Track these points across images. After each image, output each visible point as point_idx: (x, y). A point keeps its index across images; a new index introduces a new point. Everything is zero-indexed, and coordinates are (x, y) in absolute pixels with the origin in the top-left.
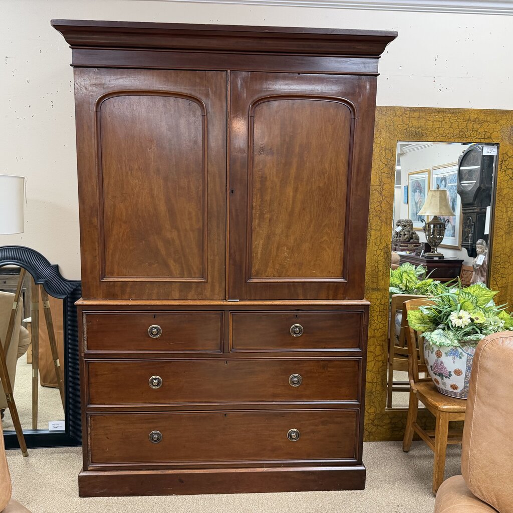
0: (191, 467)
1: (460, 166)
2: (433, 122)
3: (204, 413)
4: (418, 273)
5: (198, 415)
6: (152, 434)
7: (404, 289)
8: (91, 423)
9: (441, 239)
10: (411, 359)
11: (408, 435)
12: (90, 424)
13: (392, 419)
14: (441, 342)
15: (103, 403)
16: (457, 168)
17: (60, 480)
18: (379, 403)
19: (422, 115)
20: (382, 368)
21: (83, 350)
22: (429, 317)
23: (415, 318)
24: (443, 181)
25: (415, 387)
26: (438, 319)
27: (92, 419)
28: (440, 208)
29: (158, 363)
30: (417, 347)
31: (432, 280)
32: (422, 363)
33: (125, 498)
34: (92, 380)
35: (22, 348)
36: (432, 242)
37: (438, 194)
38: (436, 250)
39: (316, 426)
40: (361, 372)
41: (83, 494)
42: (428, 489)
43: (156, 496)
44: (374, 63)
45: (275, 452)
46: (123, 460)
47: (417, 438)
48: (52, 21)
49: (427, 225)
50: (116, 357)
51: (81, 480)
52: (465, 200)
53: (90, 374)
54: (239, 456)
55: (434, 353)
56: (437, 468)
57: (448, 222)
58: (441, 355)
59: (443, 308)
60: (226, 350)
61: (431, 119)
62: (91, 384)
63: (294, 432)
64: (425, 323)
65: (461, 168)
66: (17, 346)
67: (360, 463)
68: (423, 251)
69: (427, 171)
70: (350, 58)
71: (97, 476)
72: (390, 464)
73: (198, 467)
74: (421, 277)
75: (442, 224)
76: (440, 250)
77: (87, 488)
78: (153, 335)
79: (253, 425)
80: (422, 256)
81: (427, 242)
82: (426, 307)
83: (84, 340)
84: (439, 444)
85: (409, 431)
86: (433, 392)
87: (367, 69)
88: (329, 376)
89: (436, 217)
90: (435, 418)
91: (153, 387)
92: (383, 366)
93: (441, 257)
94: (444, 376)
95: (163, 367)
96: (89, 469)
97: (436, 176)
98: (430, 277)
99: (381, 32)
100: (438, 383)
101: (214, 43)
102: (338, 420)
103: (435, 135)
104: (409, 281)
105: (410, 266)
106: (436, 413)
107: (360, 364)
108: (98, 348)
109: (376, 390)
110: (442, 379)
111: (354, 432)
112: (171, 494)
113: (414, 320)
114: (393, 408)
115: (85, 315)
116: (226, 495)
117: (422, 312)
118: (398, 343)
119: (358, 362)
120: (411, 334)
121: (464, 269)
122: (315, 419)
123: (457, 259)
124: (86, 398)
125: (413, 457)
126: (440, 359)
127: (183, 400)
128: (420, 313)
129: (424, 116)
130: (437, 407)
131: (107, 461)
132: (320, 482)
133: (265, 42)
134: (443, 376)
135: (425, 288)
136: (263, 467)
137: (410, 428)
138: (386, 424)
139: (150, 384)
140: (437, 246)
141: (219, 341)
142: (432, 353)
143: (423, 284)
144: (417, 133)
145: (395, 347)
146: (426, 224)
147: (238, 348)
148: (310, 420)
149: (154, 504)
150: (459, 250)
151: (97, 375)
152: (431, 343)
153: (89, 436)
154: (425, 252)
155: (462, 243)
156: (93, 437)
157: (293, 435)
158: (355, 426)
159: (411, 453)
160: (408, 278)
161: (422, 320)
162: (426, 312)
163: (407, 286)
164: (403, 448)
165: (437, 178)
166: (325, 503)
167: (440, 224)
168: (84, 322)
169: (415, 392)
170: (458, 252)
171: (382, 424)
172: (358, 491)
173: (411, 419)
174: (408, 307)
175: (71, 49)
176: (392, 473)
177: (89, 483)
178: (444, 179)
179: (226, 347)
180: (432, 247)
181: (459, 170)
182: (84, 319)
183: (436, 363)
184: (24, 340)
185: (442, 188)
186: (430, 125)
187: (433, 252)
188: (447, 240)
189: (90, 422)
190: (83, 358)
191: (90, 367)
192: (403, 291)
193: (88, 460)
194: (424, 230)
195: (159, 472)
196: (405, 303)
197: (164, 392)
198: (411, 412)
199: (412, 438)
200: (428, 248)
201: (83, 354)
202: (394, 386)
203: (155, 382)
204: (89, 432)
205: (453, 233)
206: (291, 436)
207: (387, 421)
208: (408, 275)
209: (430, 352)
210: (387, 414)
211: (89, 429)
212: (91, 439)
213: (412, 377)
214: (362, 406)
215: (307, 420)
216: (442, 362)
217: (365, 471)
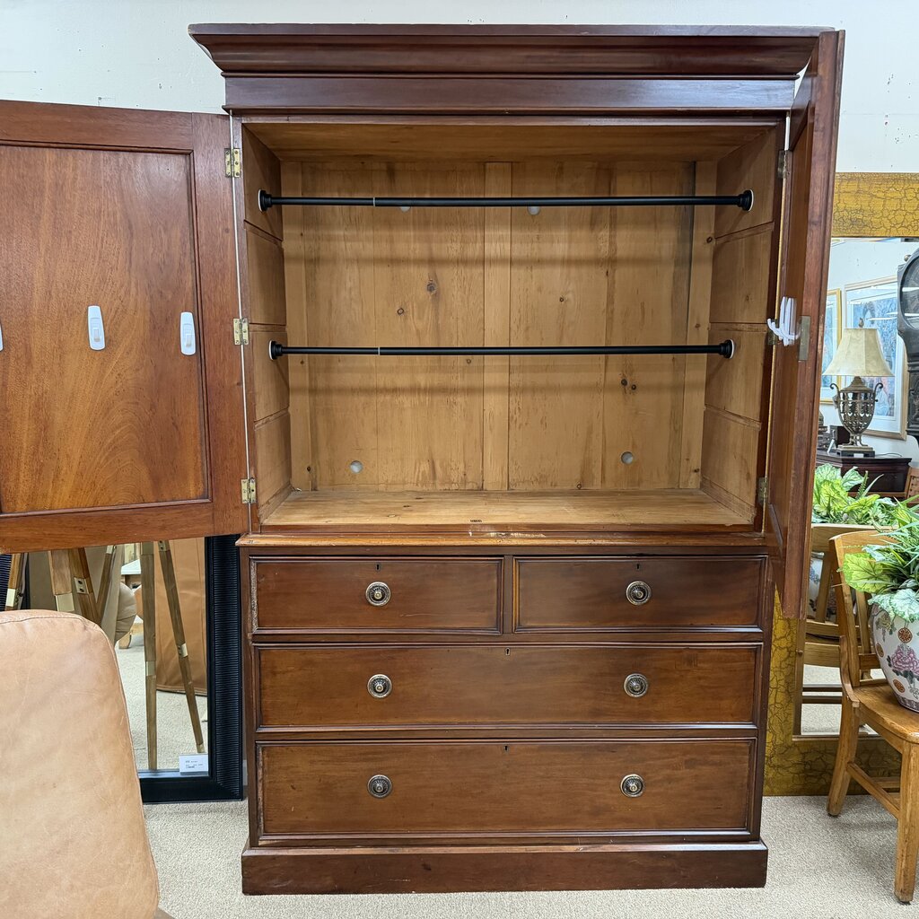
0: (445, 842)
1: (903, 283)
2: (885, 199)
3: (468, 744)
4: (848, 484)
5: (457, 747)
6: (374, 781)
7: (824, 514)
8: (263, 761)
9: (869, 420)
10: (845, 644)
11: (840, 786)
12: (261, 763)
13: (804, 754)
14: (913, 613)
15: (287, 725)
16: (896, 287)
17: (206, 862)
18: (781, 727)
19: (865, 187)
20: (787, 662)
21: (249, 626)
22: (884, 566)
23: (856, 571)
24: (869, 313)
25: (856, 698)
26: (902, 570)
27: (266, 752)
28: (867, 362)
29: (384, 651)
30: (857, 623)
31: (877, 496)
32: (865, 652)
33: (326, 897)
34: (267, 682)
35: (122, 623)
36: (851, 426)
37: (862, 335)
38: (860, 440)
39: (674, 769)
40: (761, 669)
41: (250, 888)
42: (884, 887)
43: (382, 895)
44: (786, 88)
45: (599, 814)
46: (322, 827)
47: (856, 791)
48: (191, 27)
49: (841, 394)
50: (309, 639)
51: (247, 863)
52: (914, 346)
53: (262, 672)
54: (532, 822)
55: (896, 633)
56: (905, 849)
57: (881, 388)
58: (910, 637)
59: (913, 550)
60: (508, 628)
61: (881, 195)
62: (264, 689)
63: (633, 780)
64: (876, 578)
65: (904, 290)
66: (115, 618)
67: (756, 838)
68: (833, 441)
69: (835, 293)
70: (741, 81)
71: (274, 858)
72: (807, 841)
73: (458, 842)
74: (854, 491)
75: (870, 391)
76: (866, 441)
77: (258, 878)
78: (375, 599)
79: (559, 766)
80: (832, 451)
81: (842, 425)
82: (878, 547)
83: (252, 609)
84: (909, 805)
85: (841, 778)
86: (891, 707)
87: (774, 100)
88: (700, 678)
89: (858, 380)
90: (900, 756)
91: (376, 695)
92: (789, 656)
93: (869, 453)
94: (916, 677)
95: (393, 658)
96: (260, 844)
97: (852, 303)
98: (872, 491)
99: (803, 30)
100: (901, 689)
101: (487, 59)
102: (717, 758)
103: (888, 225)
104: (834, 499)
105: (832, 469)
106: (901, 747)
107: (759, 654)
108: (276, 623)
109: (775, 702)
110: (912, 682)
111: (746, 781)
112: (409, 892)
113: (855, 573)
114: (802, 734)
115: (253, 564)
116: (508, 894)
117: (871, 557)
118: (813, 614)
119: (756, 651)
120: (846, 598)
121: (912, 474)
122: (674, 757)
123: (899, 457)
124: (255, 714)
125: (848, 826)
126: (908, 644)
127: (430, 720)
128: (868, 559)
129: (867, 190)
130: (905, 735)
131: (293, 830)
132: (682, 873)
133: (580, 54)
134: (912, 676)
135: (864, 512)
136: (577, 844)
137: (842, 772)
138: (794, 764)
139: (370, 690)
140: (861, 432)
141: (494, 612)
142: (891, 633)
143: (860, 505)
144: (853, 222)
145: (808, 621)
146: (839, 393)
147: (529, 624)
148: (664, 758)
149: (380, 908)
150: (902, 439)
151: (274, 674)
152: (892, 615)
153: (260, 785)
154: (838, 443)
155: (908, 427)
156: (267, 786)
157: (631, 785)
158: (747, 769)
159: (843, 818)
160: (832, 494)
161: (872, 573)
162: (879, 557)
163: (829, 508)
164: (828, 809)
165: (856, 308)
166: (693, 911)
167: (866, 392)
168: (252, 578)
169: (855, 705)
170: (899, 443)
171: (787, 764)
172: (754, 889)
173: (845, 754)
174: (839, 547)
175: (223, 79)
176: (813, 856)
177: (261, 870)
178: (869, 308)
179: (507, 623)
180: (851, 435)
181: (901, 293)
182: (252, 571)
183: (899, 651)
184: (129, 608)
185: (867, 325)
186: (878, 205)
187: (853, 444)
188: (879, 422)
189: (261, 759)
190: (250, 643)
191: (262, 657)
192: (822, 518)
193: (258, 827)
194: (836, 402)
195: (386, 851)
196: (833, 541)
197: (396, 703)
198: (845, 742)
199: (846, 791)
200: (843, 435)
201: (249, 635)
202: (805, 694)
203: (379, 685)
204: (260, 778)
205: (890, 409)
206: (628, 788)
207: (796, 759)
208: (833, 487)
209: (887, 632)
210: (796, 746)
211: (260, 771)
212: (263, 789)
213: (847, 678)
214: (761, 732)
215: (659, 758)
216: (911, 651)
217: (766, 852)
